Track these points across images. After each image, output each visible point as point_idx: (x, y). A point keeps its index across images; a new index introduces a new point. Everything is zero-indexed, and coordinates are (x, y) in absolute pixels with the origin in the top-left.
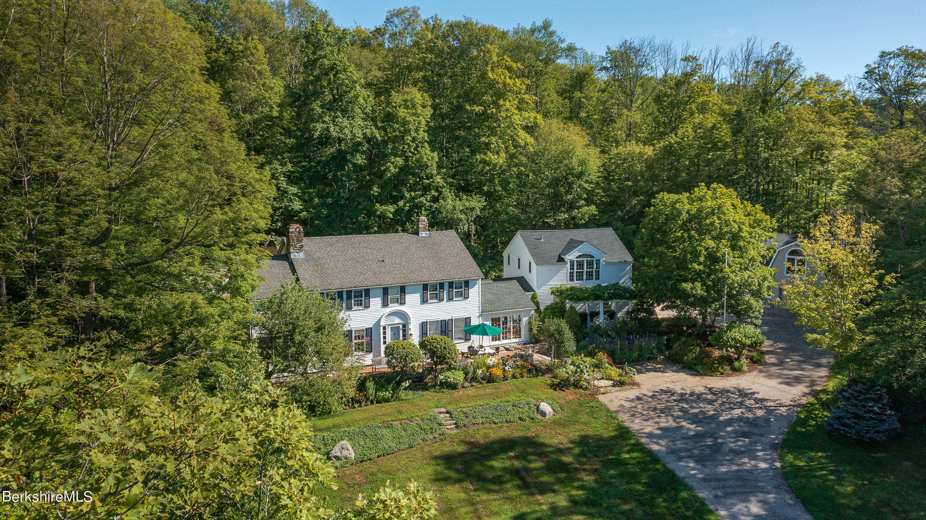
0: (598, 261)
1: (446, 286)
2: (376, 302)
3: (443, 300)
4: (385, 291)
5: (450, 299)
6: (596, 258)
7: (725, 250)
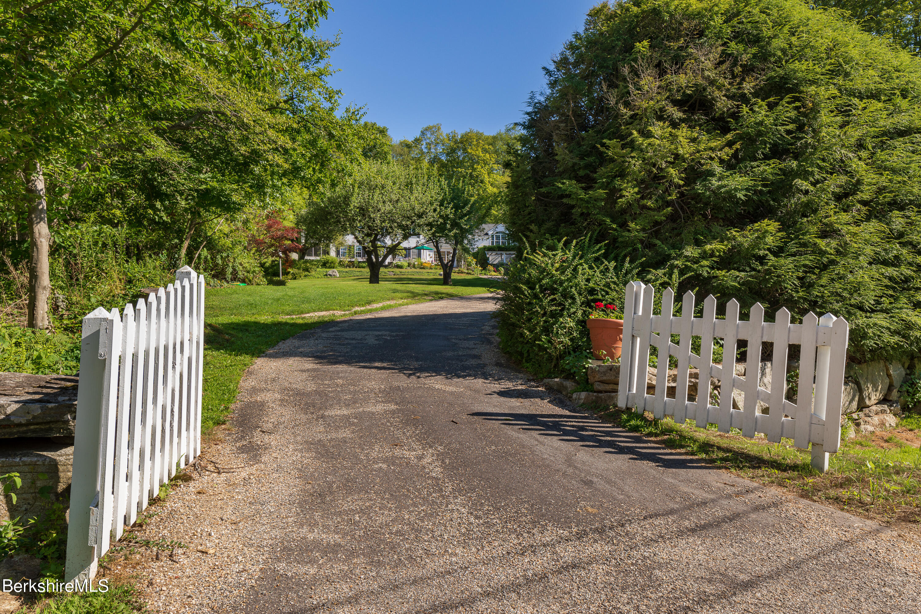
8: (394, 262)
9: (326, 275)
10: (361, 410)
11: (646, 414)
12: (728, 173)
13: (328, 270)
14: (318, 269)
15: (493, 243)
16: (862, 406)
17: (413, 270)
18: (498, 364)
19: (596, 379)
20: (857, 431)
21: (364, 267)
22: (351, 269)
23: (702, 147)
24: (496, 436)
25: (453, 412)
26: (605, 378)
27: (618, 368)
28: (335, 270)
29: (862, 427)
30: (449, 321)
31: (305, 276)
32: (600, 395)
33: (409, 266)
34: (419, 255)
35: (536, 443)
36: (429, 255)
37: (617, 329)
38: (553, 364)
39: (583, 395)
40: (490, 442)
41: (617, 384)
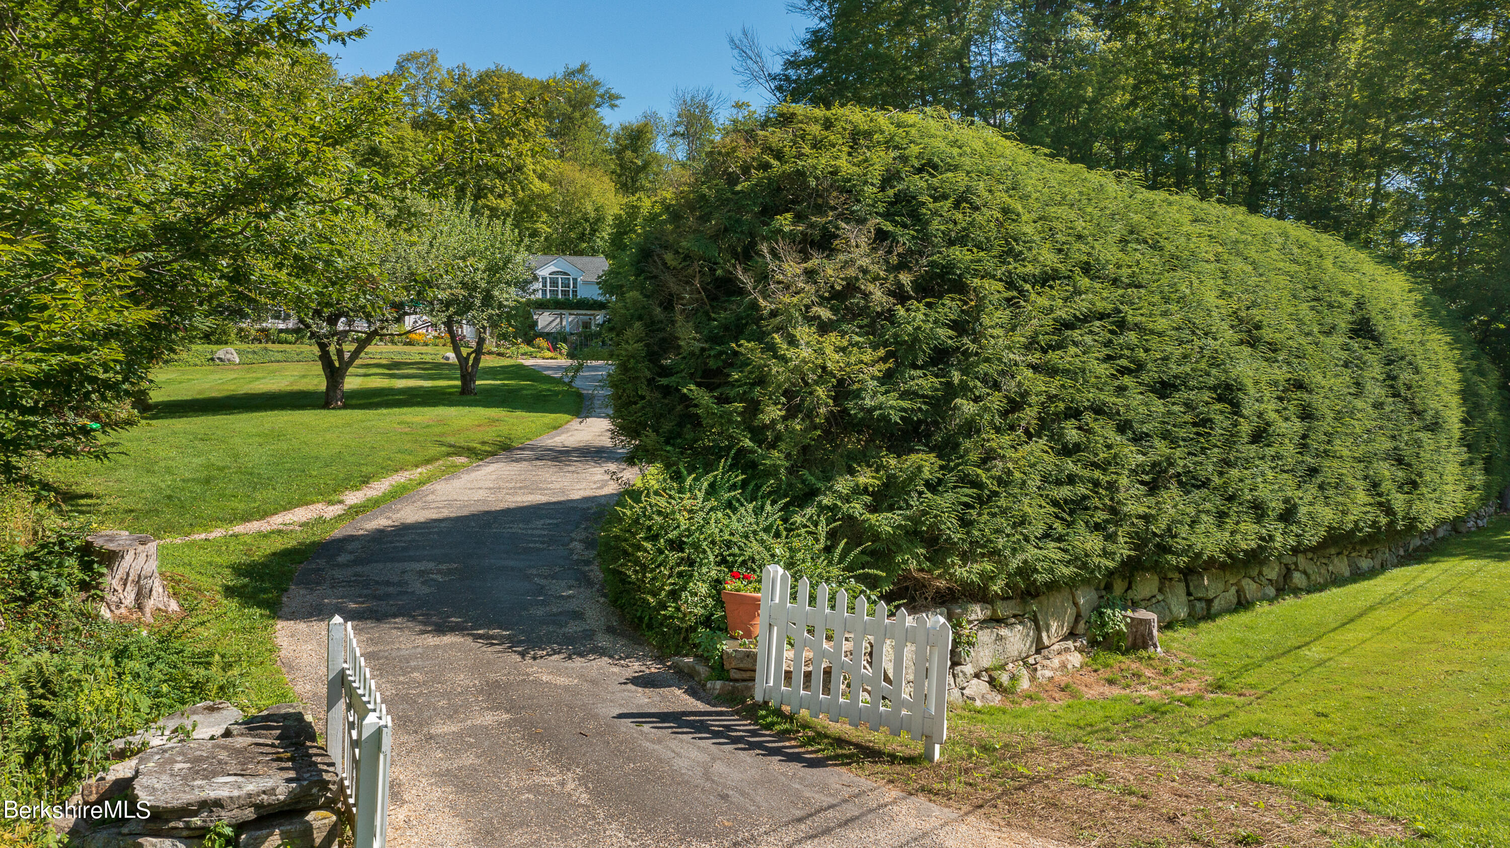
0: (575, 280)
6: (572, 276)
9: (212, 359)
10: (469, 722)
11: (784, 708)
12: (883, 389)
13: (214, 347)
14: (194, 347)
15: (544, 292)
16: (1040, 648)
17: (391, 347)
18: (610, 630)
19: (733, 665)
20: (1033, 679)
22: (264, 346)
23: (853, 359)
24: (631, 749)
25: (576, 720)
26: (741, 665)
27: (755, 655)
28: (230, 348)
29: (1039, 673)
30: (518, 528)
32: (737, 684)
35: (673, 755)
37: (755, 604)
38: (682, 636)
39: (718, 684)
40: (628, 758)
41: (755, 671)
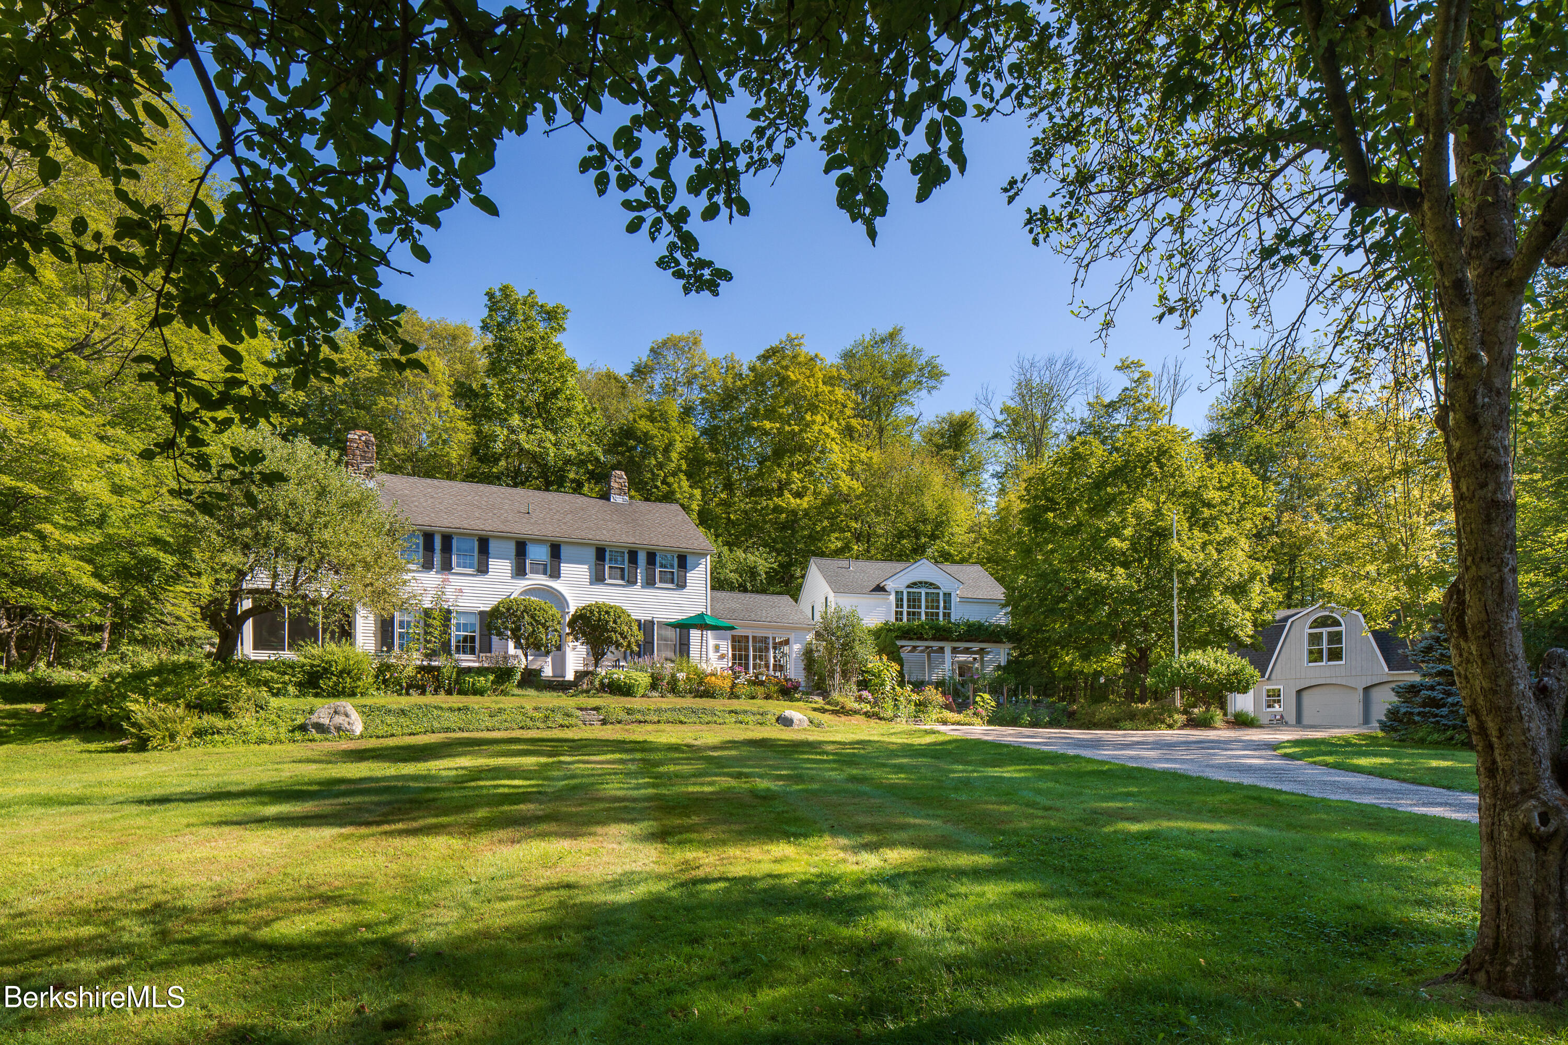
0: (948, 596)
1: (642, 558)
2: (501, 567)
3: (635, 583)
4: (521, 548)
5: (650, 583)
6: (944, 589)
7: (1175, 517)
8: (602, 672)
9: (303, 727)
15: (899, 614)
17: (671, 701)
21: (479, 692)
22: (429, 699)
28: (347, 704)
31: (199, 733)
33: (654, 686)
34: (683, 648)
36: (717, 648)
